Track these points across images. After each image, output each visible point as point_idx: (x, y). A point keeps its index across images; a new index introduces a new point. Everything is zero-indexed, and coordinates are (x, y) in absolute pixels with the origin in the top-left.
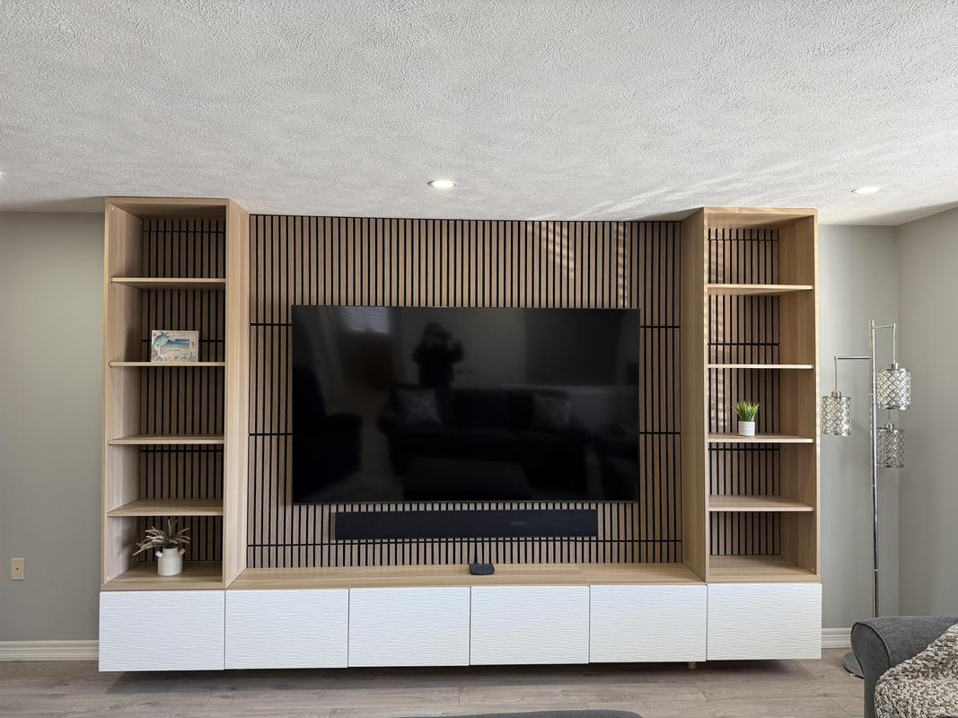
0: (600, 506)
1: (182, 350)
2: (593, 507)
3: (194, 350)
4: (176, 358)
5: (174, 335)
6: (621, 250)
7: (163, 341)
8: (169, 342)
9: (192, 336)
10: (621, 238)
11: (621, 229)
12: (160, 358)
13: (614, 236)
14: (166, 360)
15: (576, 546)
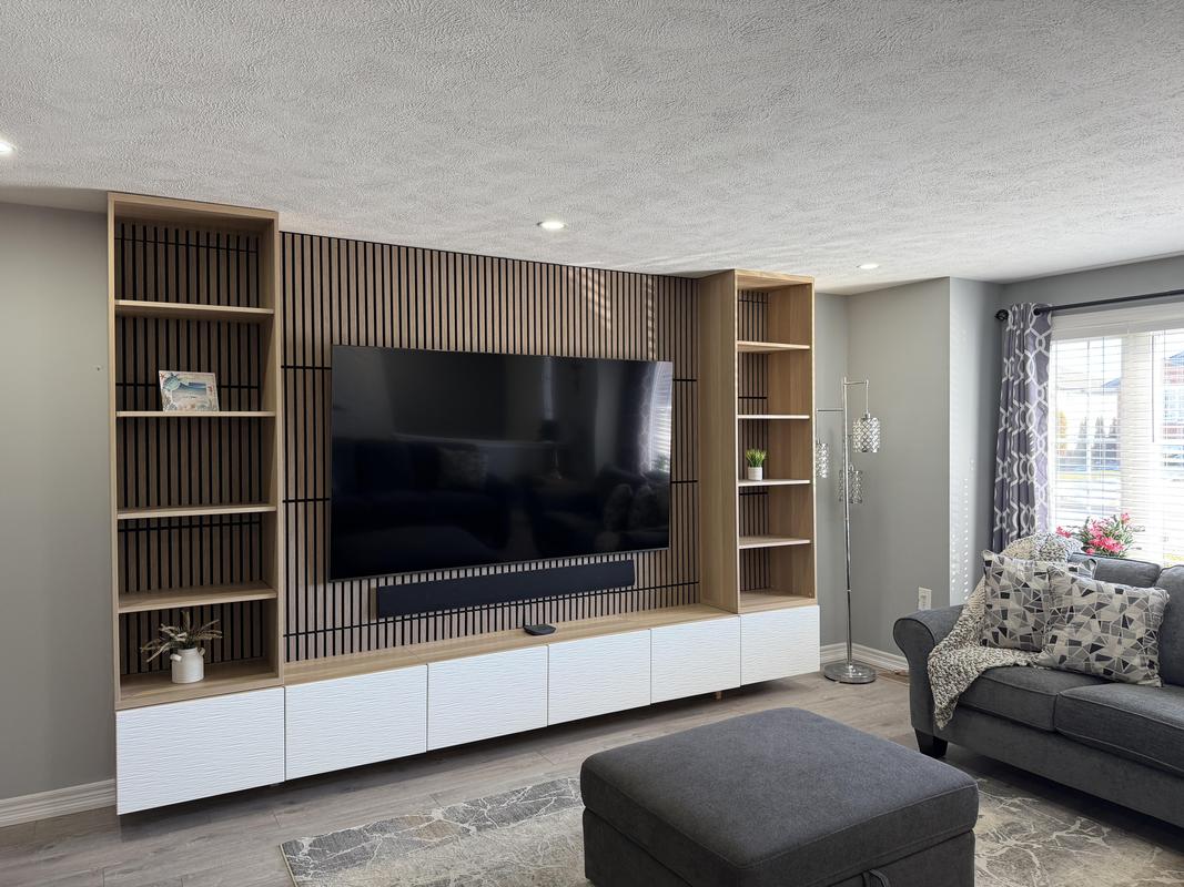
0: (635, 556)
1: (199, 397)
2: (629, 558)
3: (213, 397)
4: (193, 406)
5: (187, 377)
6: (650, 303)
7: (174, 385)
8: (182, 386)
9: (209, 379)
10: (650, 291)
11: (650, 282)
12: (173, 406)
13: (644, 289)
14: (181, 409)
15: (614, 599)
